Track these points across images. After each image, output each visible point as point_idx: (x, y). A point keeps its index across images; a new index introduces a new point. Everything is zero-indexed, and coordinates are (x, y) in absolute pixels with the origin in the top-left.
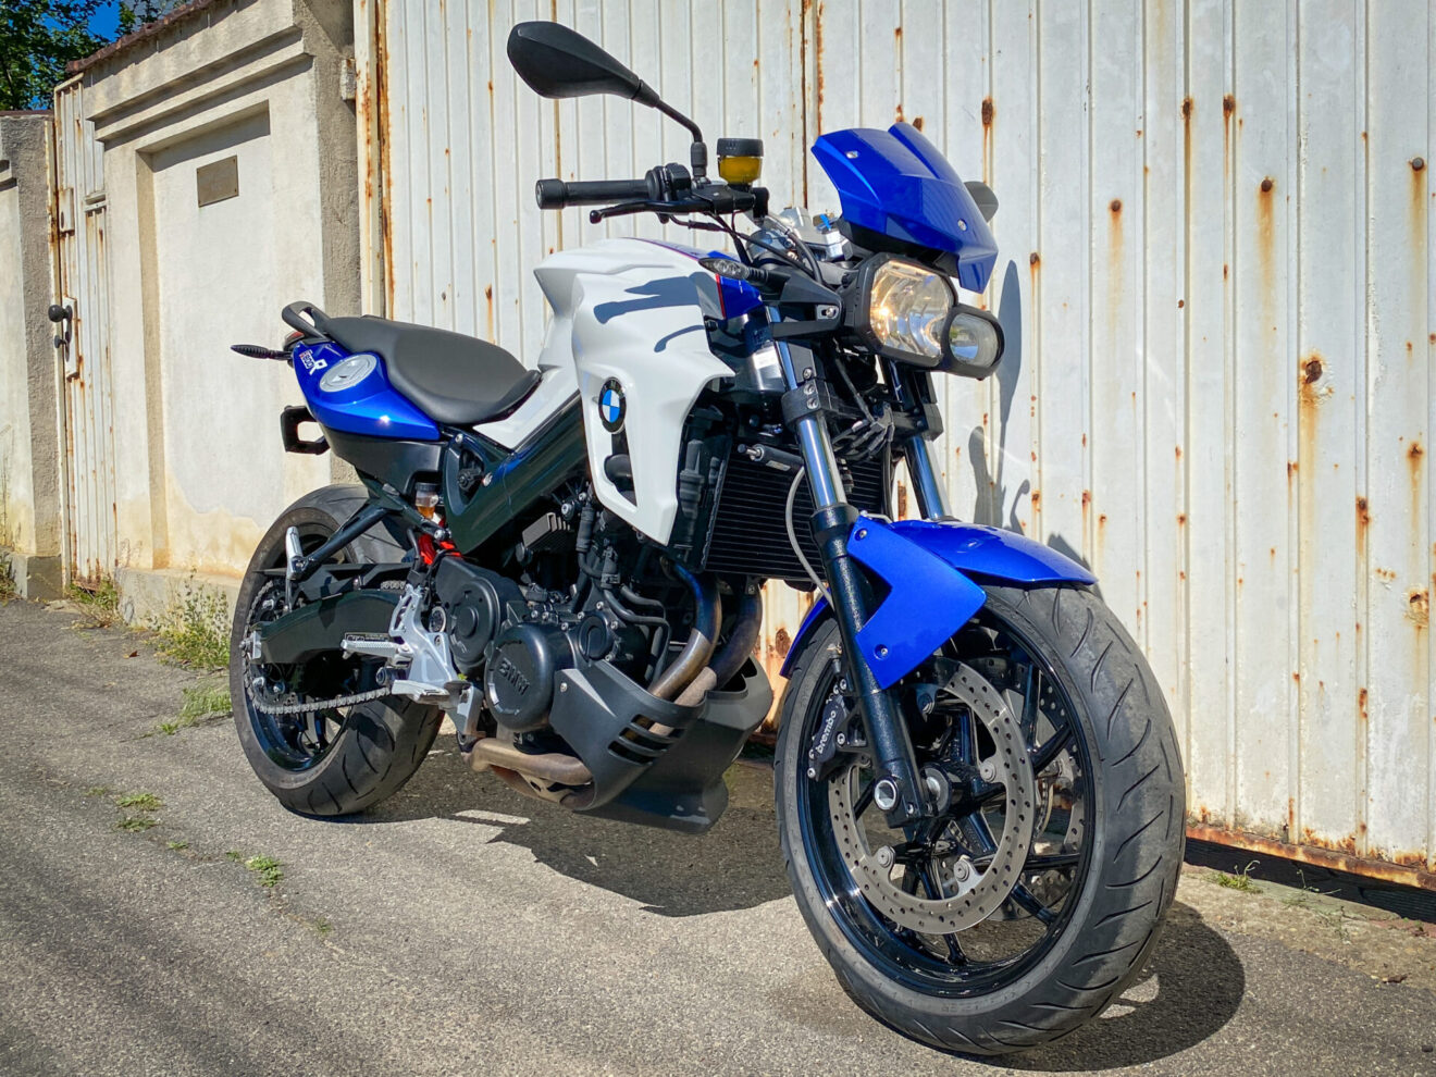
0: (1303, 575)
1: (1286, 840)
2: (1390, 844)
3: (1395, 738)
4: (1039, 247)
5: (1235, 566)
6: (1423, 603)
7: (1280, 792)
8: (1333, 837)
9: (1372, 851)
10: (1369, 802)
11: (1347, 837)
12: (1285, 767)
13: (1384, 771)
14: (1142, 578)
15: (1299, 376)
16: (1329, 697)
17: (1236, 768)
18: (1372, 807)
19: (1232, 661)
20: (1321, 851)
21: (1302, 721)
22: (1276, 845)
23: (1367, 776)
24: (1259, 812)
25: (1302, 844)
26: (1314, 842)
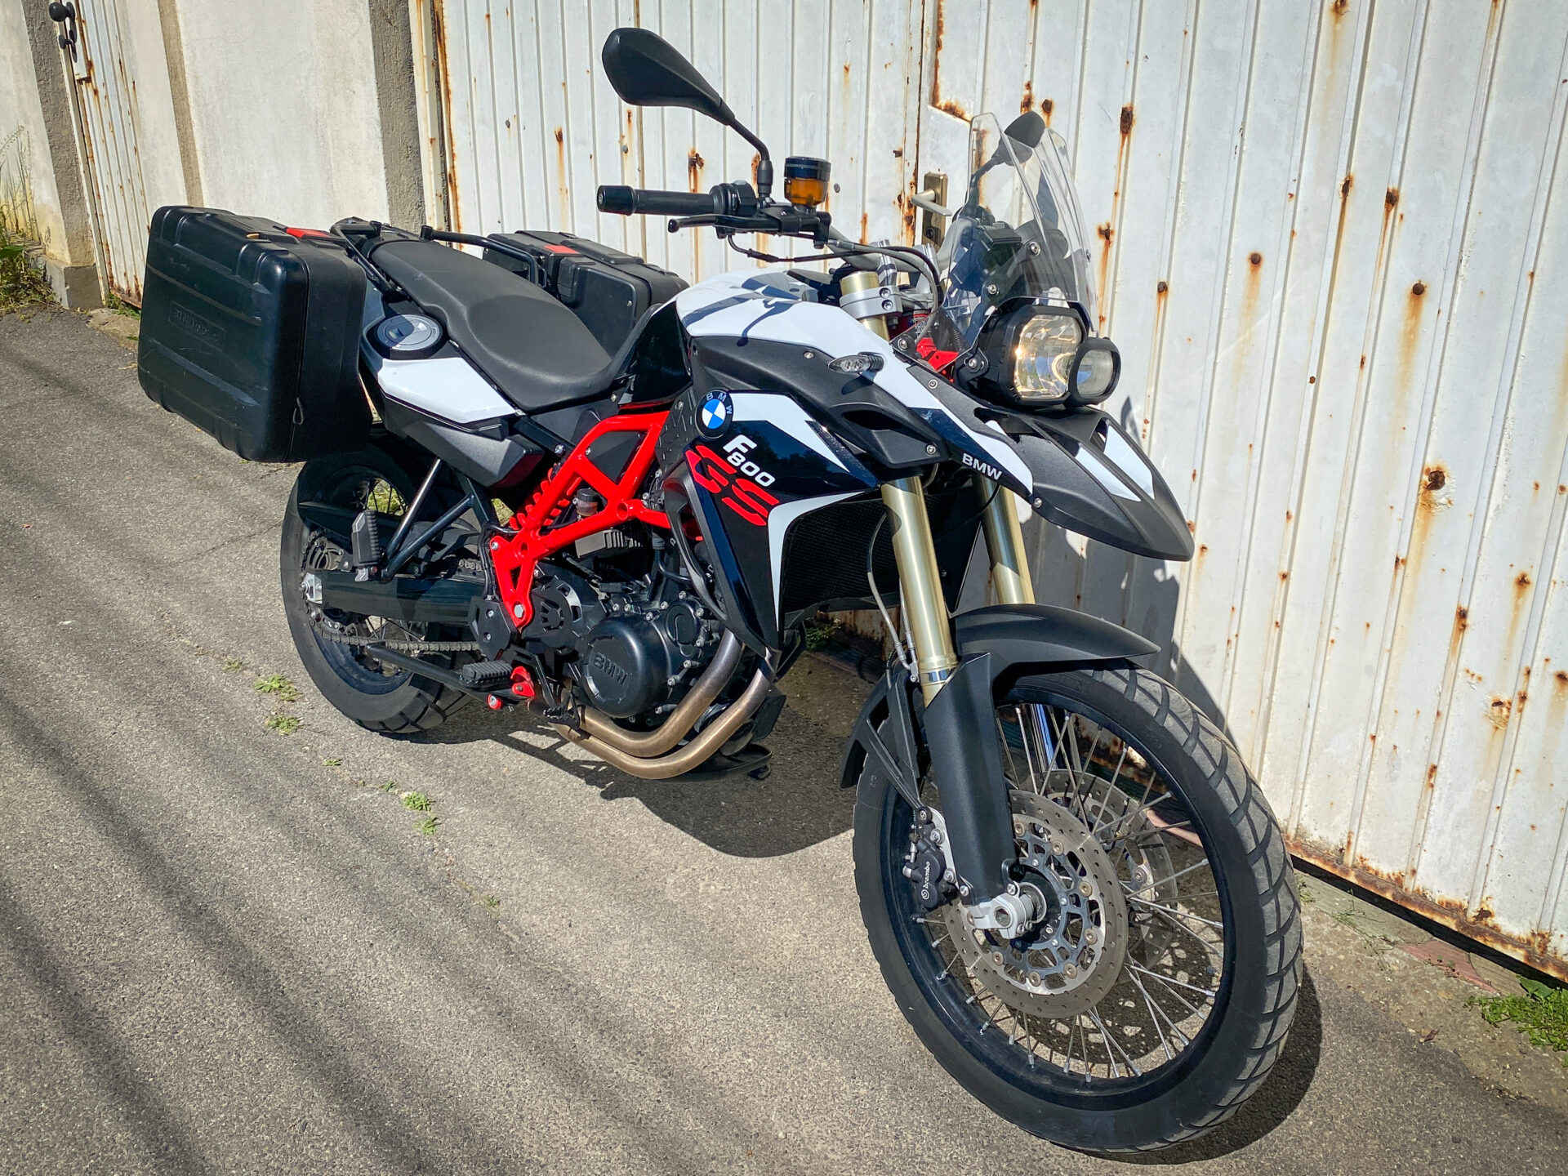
0: (1394, 656)
1: (1340, 861)
2: (1435, 888)
3: (1456, 809)
4: (1168, 277)
5: (1330, 629)
6: (1506, 711)
7: (1341, 822)
8: (1385, 867)
9: (1418, 890)
10: (1423, 852)
11: (1396, 872)
12: (1350, 804)
13: (1441, 832)
14: (1237, 613)
16: (1400, 759)
17: (1303, 793)
18: (1424, 855)
19: (1313, 708)
20: (1372, 877)
21: (1372, 772)
22: (1331, 863)
23: (1424, 833)
24: (1319, 831)
25: (1354, 867)
26: (1366, 868)
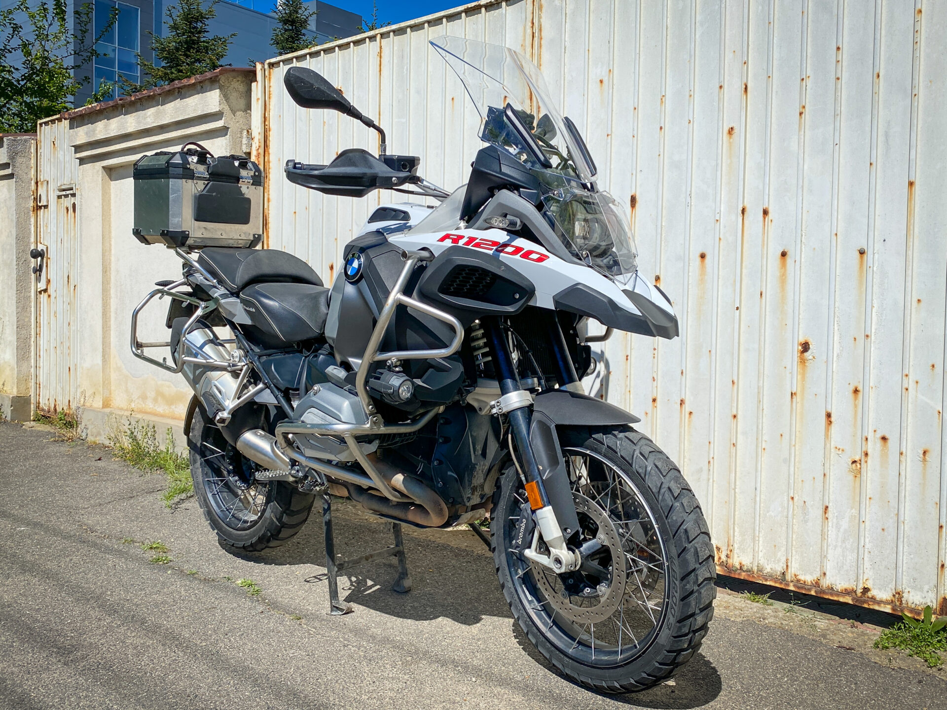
0: (797, 448)
2: (838, 582)
3: (842, 530)
4: (660, 273)
5: (761, 442)
6: (858, 464)
7: (781, 556)
8: (808, 578)
9: (829, 586)
11: (815, 579)
14: (712, 445)
15: (798, 349)
16: (808, 509)
17: (759, 543)
19: (758, 489)
21: (794, 521)
22: (778, 582)
23: (827, 549)
25: (792, 581)
26: (798, 581)
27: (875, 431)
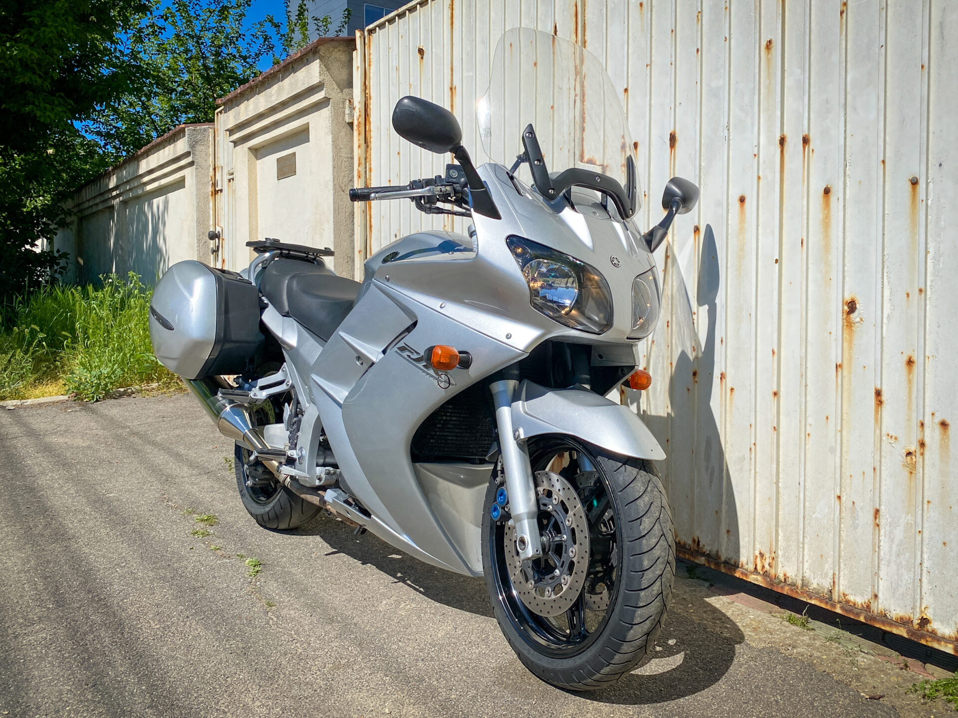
0: (844, 433)
1: (831, 599)
2: (892, 608)
3: (896, 541)
4: (699, 223)
5: (805, 426)
6: (913, 457)
8: (859, 599)
9: (881, 612)
10: (880, 580)
11: (867, 601)
12: (832, 553)
13: (889, 562)
14: (753, 428)
15: (843, 310)
16: (858, 511)
17: (803, 551)
18: (881, 582)
19: (802, 484)
20: (851, 608)
21: (842, 525)
22: (824, 601)
23: (879, 564)
24: (816, 580)
26: (848, 602)
27: (933, 414)
